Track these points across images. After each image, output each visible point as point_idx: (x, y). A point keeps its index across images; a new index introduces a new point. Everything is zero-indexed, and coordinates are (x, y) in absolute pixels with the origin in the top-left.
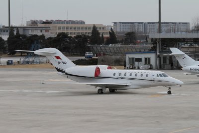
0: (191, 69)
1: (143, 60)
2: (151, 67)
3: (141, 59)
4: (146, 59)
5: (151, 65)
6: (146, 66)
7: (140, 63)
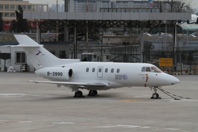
0: (48, 73)
1: (13, 56)
2: (26, 68)
3: (10, 54)
4: (18, 54)
5: (26, 65)
6: (18, 66)
7: (7, 61)
